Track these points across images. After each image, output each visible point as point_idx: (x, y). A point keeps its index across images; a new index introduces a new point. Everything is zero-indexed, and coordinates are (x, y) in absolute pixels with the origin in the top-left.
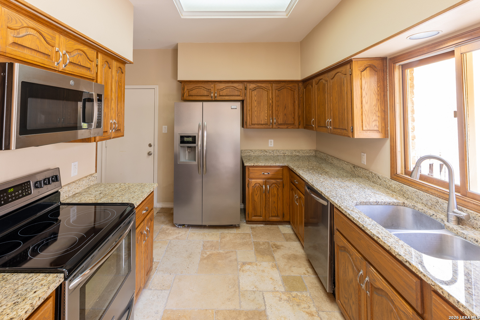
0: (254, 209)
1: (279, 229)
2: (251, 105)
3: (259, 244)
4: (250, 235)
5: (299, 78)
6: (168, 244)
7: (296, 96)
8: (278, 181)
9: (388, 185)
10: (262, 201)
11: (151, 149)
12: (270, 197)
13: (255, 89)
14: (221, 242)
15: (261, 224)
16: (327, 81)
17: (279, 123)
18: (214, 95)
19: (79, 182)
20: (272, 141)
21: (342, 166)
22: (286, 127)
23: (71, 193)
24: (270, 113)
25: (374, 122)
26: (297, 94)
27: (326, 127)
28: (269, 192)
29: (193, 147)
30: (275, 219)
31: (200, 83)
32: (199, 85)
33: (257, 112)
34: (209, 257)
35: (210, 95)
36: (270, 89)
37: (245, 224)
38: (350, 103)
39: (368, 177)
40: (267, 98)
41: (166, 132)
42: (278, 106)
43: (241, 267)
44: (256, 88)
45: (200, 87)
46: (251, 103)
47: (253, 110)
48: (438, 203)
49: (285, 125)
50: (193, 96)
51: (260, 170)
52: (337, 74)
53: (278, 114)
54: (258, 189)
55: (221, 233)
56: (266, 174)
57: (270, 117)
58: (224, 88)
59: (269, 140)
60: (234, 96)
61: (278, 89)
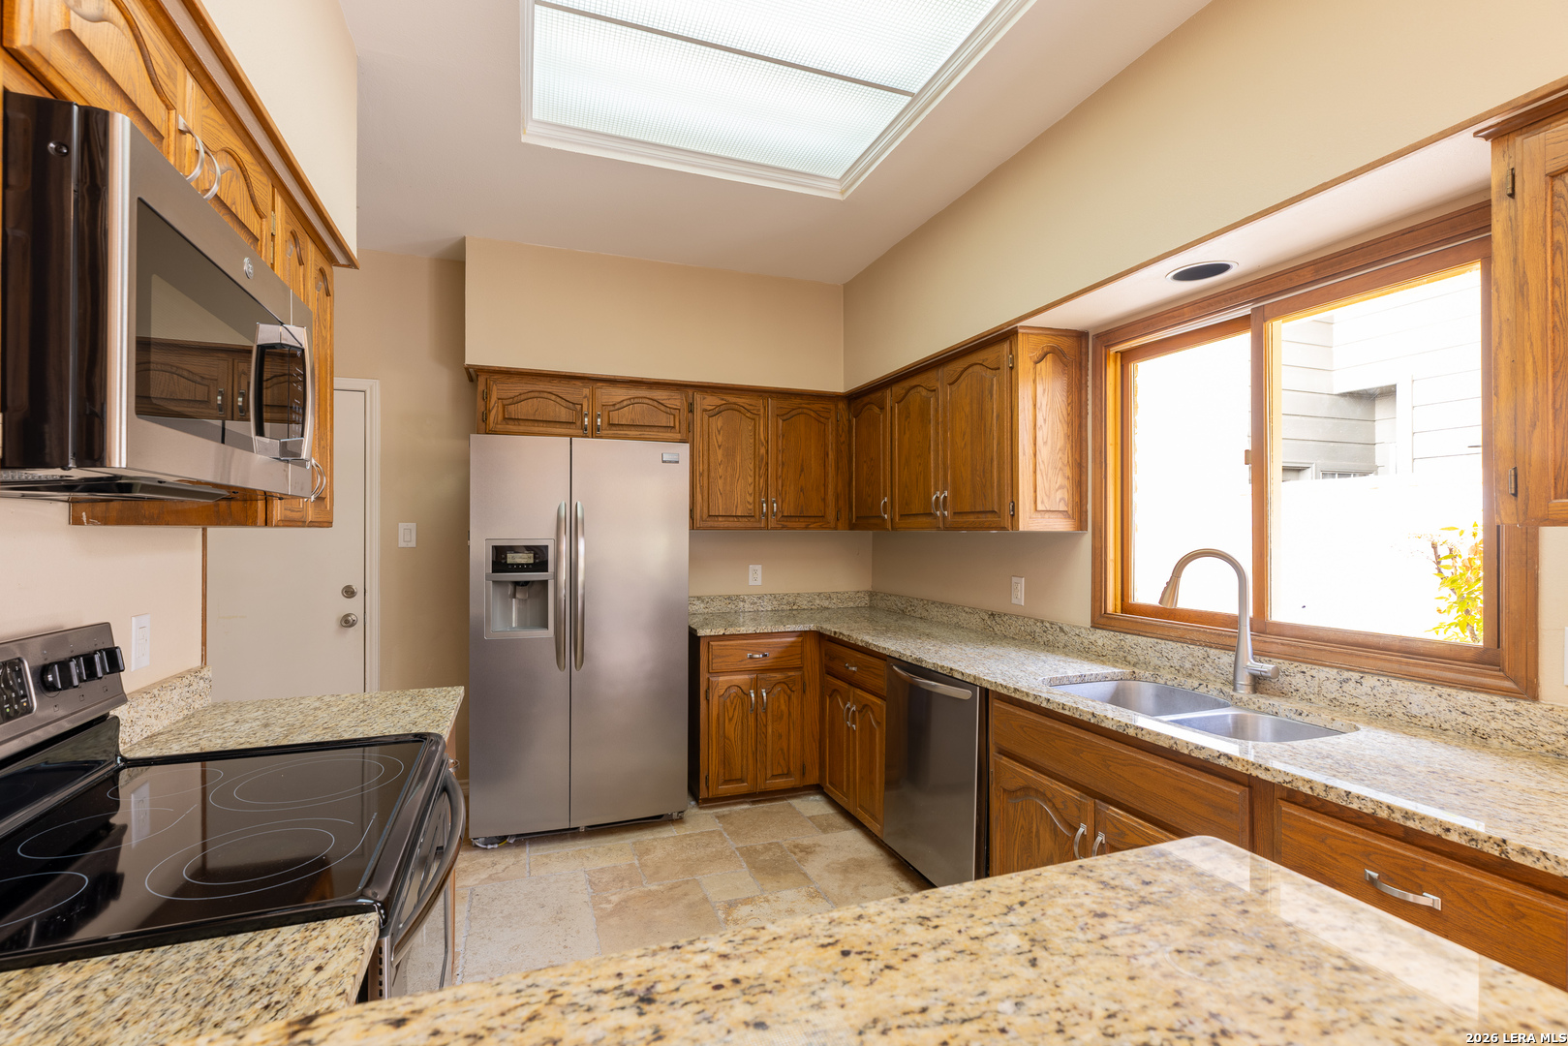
0: (726, 761)
1: (794, 808)
2: (706, 457)
3: (755, 851)
4: (721, 834)
5: (839, 385)
6: (467, 899)
7: (831, 438)
8: (790, 674)
9: (1086, 642)
10: (745, 737)
11: (354, 606)
12: (769, 723)
13: (717, 412)
14: (643, 865)
15: (742, 803)
16: (934, 390)
17: (786, 514)
18: (594, 422)
19: (162, 693)
20: (759, 567)
21: (955, 620)
22: (803, 525)
23: (139, 731)
24: (761, 484)
25: (1060, 491)
26: (834, 434)
27: (930, 514)
28: (766, 709)
29: (533, 582)
30: (781, 783)
31: (543, 378)
32: (541, 386)
33: (725, 479)
34: (620, 908)
35: (579, 423)
36: (762, 415)
37: (695, 811)
38: (1007, 443)
39: (1032, 634)
40: (752, 441)
41: (413, 544)
42: (783, 464)
43: (728, 914)
44: (722, 408)
45: (545, 395)
46: (706, 453)
47: (712, 474)
48: (1208, 660)
49: (802, 520)
50: (521, 423)
51: (741, 645)
52: (970, 370)
53: (782, 486)
54: (735, 702)
55: (634, 843)
56: (757, 656)
57: (760, 495)
58: (625, 403)
59: (752, 566)
60: (655, 429)
61: (783, 415)
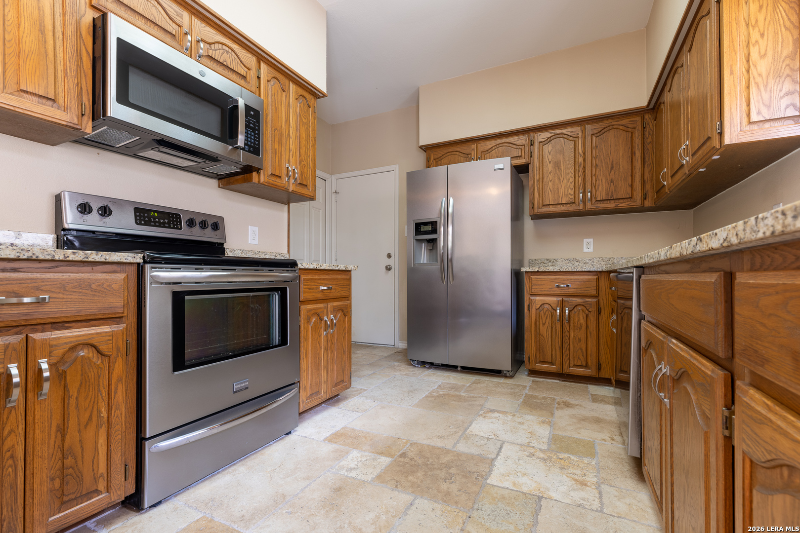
0: (540, 349)
1: (587, 389)
2: (541, 170)
3: (536, 398)
4: (525, 387)
8: (587, 300)
10: (554, 337)
11: (390, 262)
12: (572, 330)
13: (549, 140)
14: (469, 387)
15: (555, 379)
16: (683, 64)
20: (591, 240)
22: (613, 205)
24: (580, 183)
25: (786, 98)
26: (640, 137)
27: (682, 166)
28: (569, 321)
29: (433, 239)
30: (581, 371)
31: (453, 145)
32: (452, 149)
33: (554, 182)
34: (440, 396)
36: (580, 137)
37: (524, 377)
42: (597, 166)
43: (485, 413)
45: (454, 153)
46: (541, 168)
47: (545, 180)
49: (612, 201)
51: (550, 278)
53: (596, 181)
54: (547, 313)
56: (562, 286)
57: (579, 188)
58: (494, 148)
59: (585, 240)
61: (597, 134)
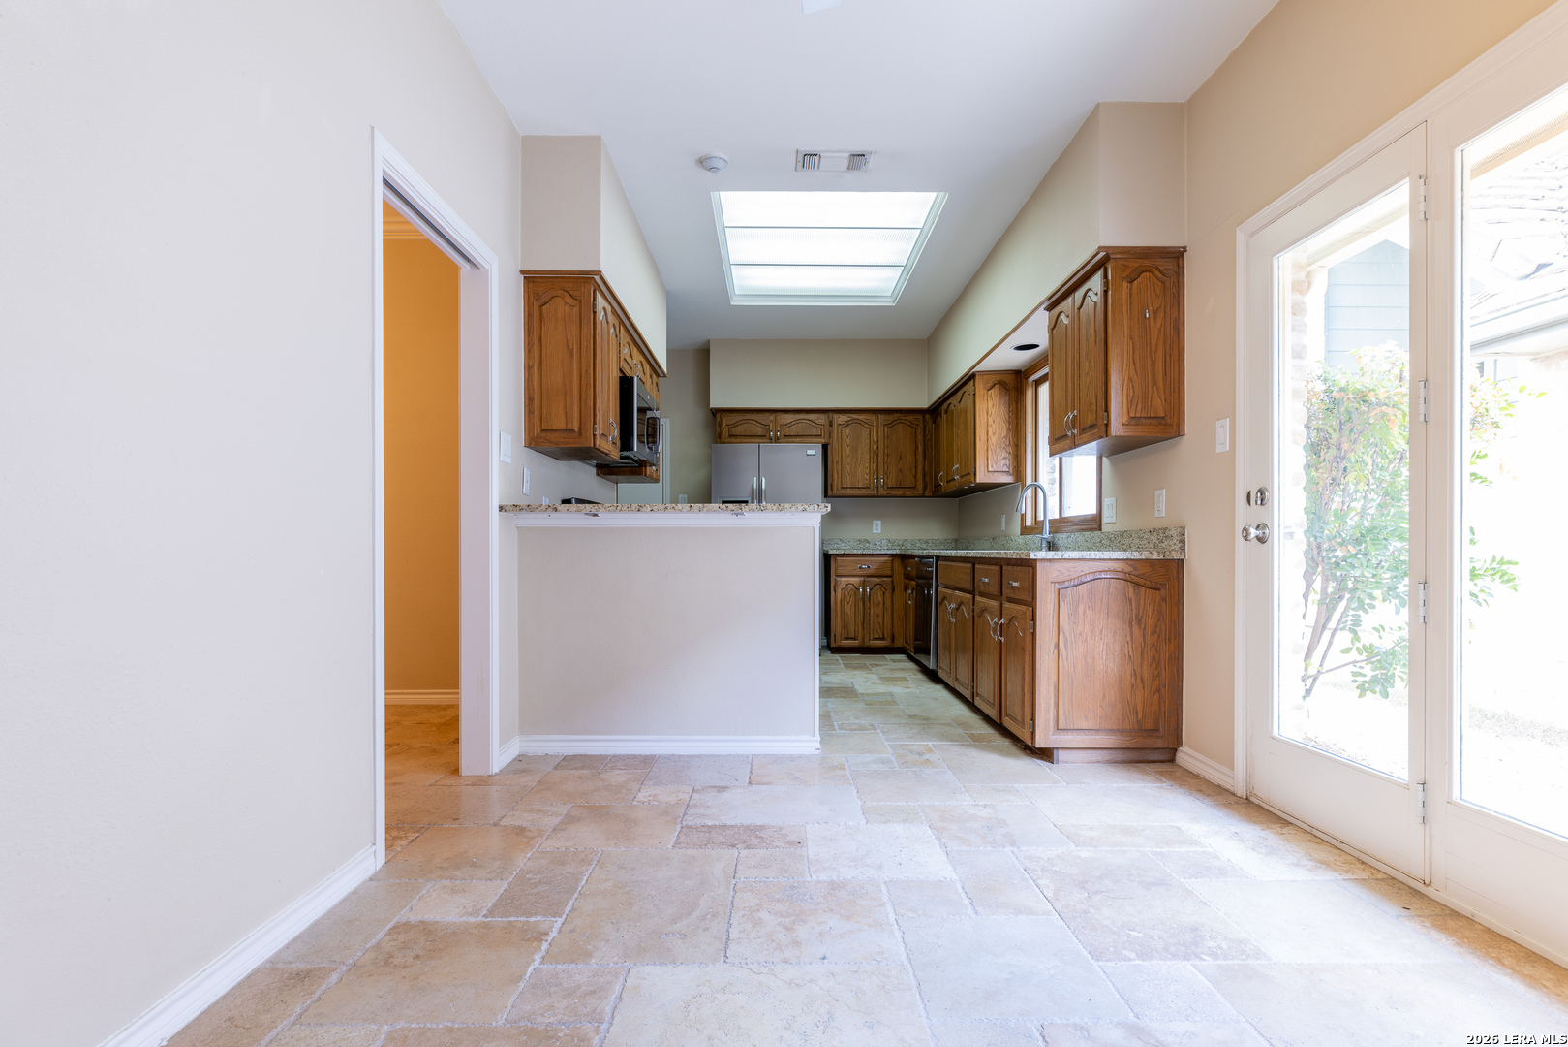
0: (845, 626)
2: (840, 452)
5: (924, 404)
7: (920, 438)
8: (884, 579)
10: (857, 615)
12: (872, 607)
13: (847, 424)
15: (856, 653)
16: (955, 406)
17: (890, 487)
18: (776, 434)
20: (879, 522)
22: (901, 492)
24: (874, 469)
26: (922, 435)
27: (954, 479)
28: (869, 599)
30: (878, 644)
31: (749, 412)
32: (748, 417)
33: (852, 465)
35: (768, 436)
36: (874, 425)
37: (829, 654)
40: (868, 441)
44: (849, 422)
45: (750, 421)
47: (843, 463)
50: (737, 437)
51: (854, 560)
52: (964, 395)
53: (887, 469)
54: (851, 593)
56: (864, 567)
57: (873, 474)
58: (793, 423)
59: (874, 521)
60: (810, 437)
61: (888, 424)
